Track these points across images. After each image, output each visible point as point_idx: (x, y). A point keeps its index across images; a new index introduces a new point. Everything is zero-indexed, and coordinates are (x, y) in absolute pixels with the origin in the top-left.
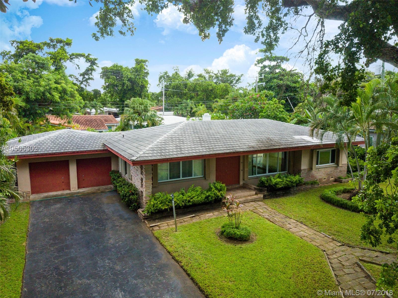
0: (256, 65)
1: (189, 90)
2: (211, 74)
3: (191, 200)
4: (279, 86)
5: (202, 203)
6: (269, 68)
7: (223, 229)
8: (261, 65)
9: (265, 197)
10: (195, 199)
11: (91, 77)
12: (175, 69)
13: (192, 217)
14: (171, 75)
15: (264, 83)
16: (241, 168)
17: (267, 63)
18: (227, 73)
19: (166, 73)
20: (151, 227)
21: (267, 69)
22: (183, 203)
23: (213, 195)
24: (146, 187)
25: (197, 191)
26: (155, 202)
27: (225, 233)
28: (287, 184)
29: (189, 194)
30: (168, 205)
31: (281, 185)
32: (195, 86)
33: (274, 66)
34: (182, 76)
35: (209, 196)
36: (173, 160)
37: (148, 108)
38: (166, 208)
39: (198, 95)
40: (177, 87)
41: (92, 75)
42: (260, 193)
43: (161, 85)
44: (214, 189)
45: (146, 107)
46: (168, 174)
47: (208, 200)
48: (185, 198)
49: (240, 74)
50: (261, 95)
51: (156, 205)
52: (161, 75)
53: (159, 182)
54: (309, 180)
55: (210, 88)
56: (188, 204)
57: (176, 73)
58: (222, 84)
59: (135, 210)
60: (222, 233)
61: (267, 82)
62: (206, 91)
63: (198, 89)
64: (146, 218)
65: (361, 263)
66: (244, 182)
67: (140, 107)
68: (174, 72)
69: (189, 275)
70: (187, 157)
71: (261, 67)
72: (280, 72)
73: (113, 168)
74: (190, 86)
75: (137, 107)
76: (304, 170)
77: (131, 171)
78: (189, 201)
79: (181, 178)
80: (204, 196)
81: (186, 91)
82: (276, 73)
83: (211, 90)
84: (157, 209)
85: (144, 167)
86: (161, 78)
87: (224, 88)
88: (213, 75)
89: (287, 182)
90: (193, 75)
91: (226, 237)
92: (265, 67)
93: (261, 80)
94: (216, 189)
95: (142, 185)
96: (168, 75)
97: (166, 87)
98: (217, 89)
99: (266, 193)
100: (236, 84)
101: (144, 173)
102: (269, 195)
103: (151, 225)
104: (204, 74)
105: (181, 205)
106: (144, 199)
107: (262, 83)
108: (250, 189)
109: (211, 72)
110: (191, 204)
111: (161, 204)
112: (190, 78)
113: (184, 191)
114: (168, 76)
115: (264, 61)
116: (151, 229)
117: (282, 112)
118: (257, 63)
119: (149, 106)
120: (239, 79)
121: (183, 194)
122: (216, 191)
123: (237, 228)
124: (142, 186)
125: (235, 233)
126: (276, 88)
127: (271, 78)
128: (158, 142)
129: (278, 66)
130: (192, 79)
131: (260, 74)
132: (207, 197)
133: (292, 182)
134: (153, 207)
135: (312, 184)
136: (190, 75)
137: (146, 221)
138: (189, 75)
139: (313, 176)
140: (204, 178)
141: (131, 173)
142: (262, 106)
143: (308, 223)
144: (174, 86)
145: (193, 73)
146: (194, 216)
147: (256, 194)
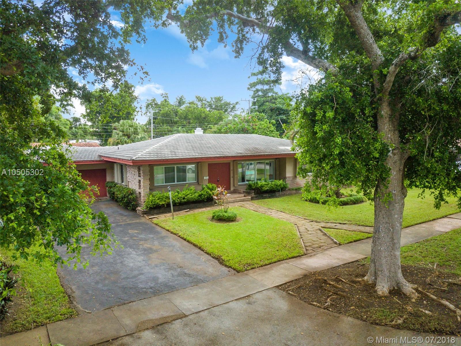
0: (248, 89)
1: (180, 118)
2: (204, 102)
3: (186, 197)
4: (272, 110)
5: (196, 201)
6: (262, 92)
7: (214, 214)
8: (254, 89)
9: (252, 199)
10: (189, 196)
11: (70, 103)
12: (164, 96)
13: (187, 211)
14: (159, 103)
15: (257, 106)
16: (232, 175)
17: (259, 87)
18: (221, 101)
19: (154, 100)
20: (150, 218)
21: (260, 93)
22: (179, 200)
23: (205, 193)
24: (144, 187)
25: (191, 190)
26: (153, 198)
27: (215, 217)
28: (272, 187)
29: (184, 192)
30: (165, 201)
31: (266, 188)
32: (187, 114)
33: (266, 89)
34: (172, 104)
35: (202, 194)
36: (169, 161)
37: (139, 130)
38: (163, 203)
39: (189, 123)
40: (166, 115)
41: (71, 101)
42: (248, 196)
43: (148, 114)
44: (206, 189)
45: (136, 129)
46: (163, 179)
47: (201, 198)
48: (180, 195)
49: (235, 102)
50: (253, 116)
51: (153, 201)
52: (148, 102)
53: (155, 185)
54: (295, 187)
55: (203, 115)
56: (183, 201)
57: (165, 100)
58: (216, 112)
59: (134, 210)
60: (213, 217)
61: (260, 106)
62: (199, 119)
63: (190, 117)
64: (145, 213)
65: (322, 229)
66: (234, 188)
67: (129, 129)
68: (163, 99)
69: (185, 240)
70: (182, 159)
71: (254, 91)
72: (272, 96)
73: (108, 179)
74: (181, 113)
75: (127, 129)
76: (289, 177)
77: (128, 178)
78: (184, 198)
79: (176, 183)
80: (197, 195)
81: (176, 119)
82: (269, 97)
83: (204, 118)
84: (155, 204)
85: (141, 169)
86: (149, 106)
87: (218, 115)
88: (205, 102)
89: (272, 185)
90: (184, 103)
91: (216, 220)
92: (258, 91)
93: (254, 104)
94: (209, 188)
95: (140, 186)
96: (156, 102)
97: (155, 114)
98: (211, 117)
99: (253, 195)
100: (231, 113)
101: (142, 174)
102: (256, 197)
103: (150, 217)
104: (196, 101)
105: (176, 201)
106: (142, 198)
107: (255, 107)
108: (240, 193)
109: (204, 99)
110: (185, 200)
111: (158, 200)
112: (180, 106)
113: (179, 190)
114: (156, 104)
115: (257, 85)
116: (150, 220)
117: (272, 131)
118: (250, 87)
119: (139, 128)
120: (234, 107)
121: (178, 192)
122: (209, 191)
123: (226, 212)
124: (140, 188)
125: (224, 215)
126: (269, 112)
127: (264, 102)
128: (154, 148)
129: (271, 90)
130: (183, 107)
131: (254, 97)
132: (200, 196)
133: (277, 185)
134: (152, 203)
135: (296, 190)
136: (181, 102)
137: (145, 215)
138: (179, 103)
139: (297, 184)
140: (197, 183)
141: (128, 179)
142: (254, 127)
143: (286, 212)
144: (164, 114)
145: (184, 100)
146: (188, 211)
147: (245, 196)
